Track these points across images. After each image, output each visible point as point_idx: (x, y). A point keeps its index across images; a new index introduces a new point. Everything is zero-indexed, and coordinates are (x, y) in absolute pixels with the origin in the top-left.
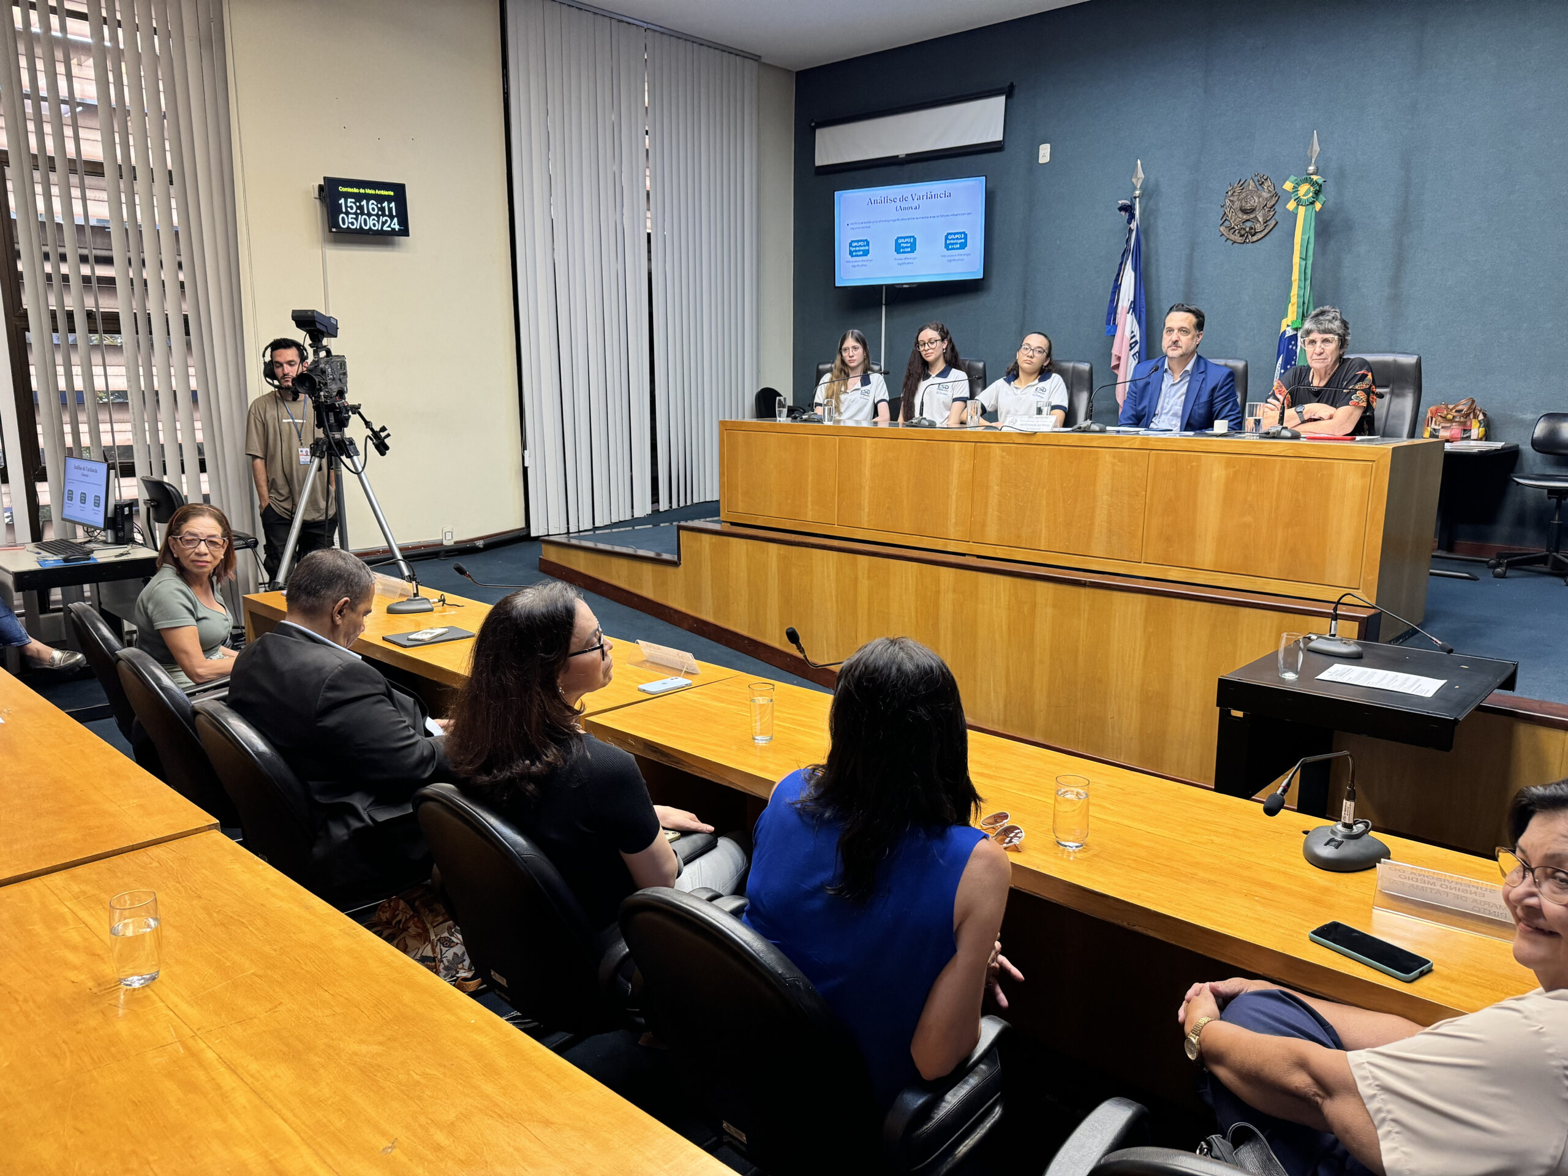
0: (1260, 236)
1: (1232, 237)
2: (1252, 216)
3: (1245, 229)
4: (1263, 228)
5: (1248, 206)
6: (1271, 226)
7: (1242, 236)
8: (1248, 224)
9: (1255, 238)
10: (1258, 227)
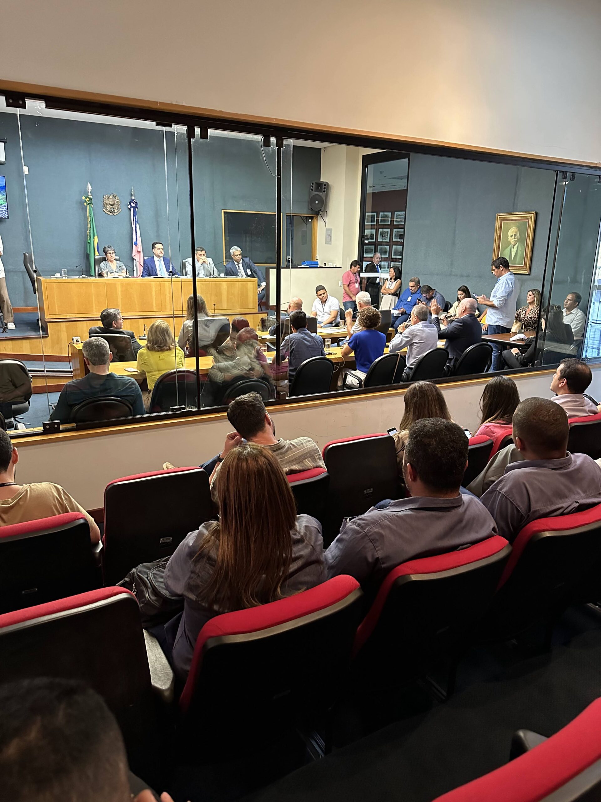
0: (117, 213)
1: (108, 213)
2: (113, 207)
3: (111, 210)
4: (117, 211)
5: (112, 203)
6: (120, 211)
7: (111, 213)
8: (112, 209)
9: (115, 214)
10: (116, 211)
